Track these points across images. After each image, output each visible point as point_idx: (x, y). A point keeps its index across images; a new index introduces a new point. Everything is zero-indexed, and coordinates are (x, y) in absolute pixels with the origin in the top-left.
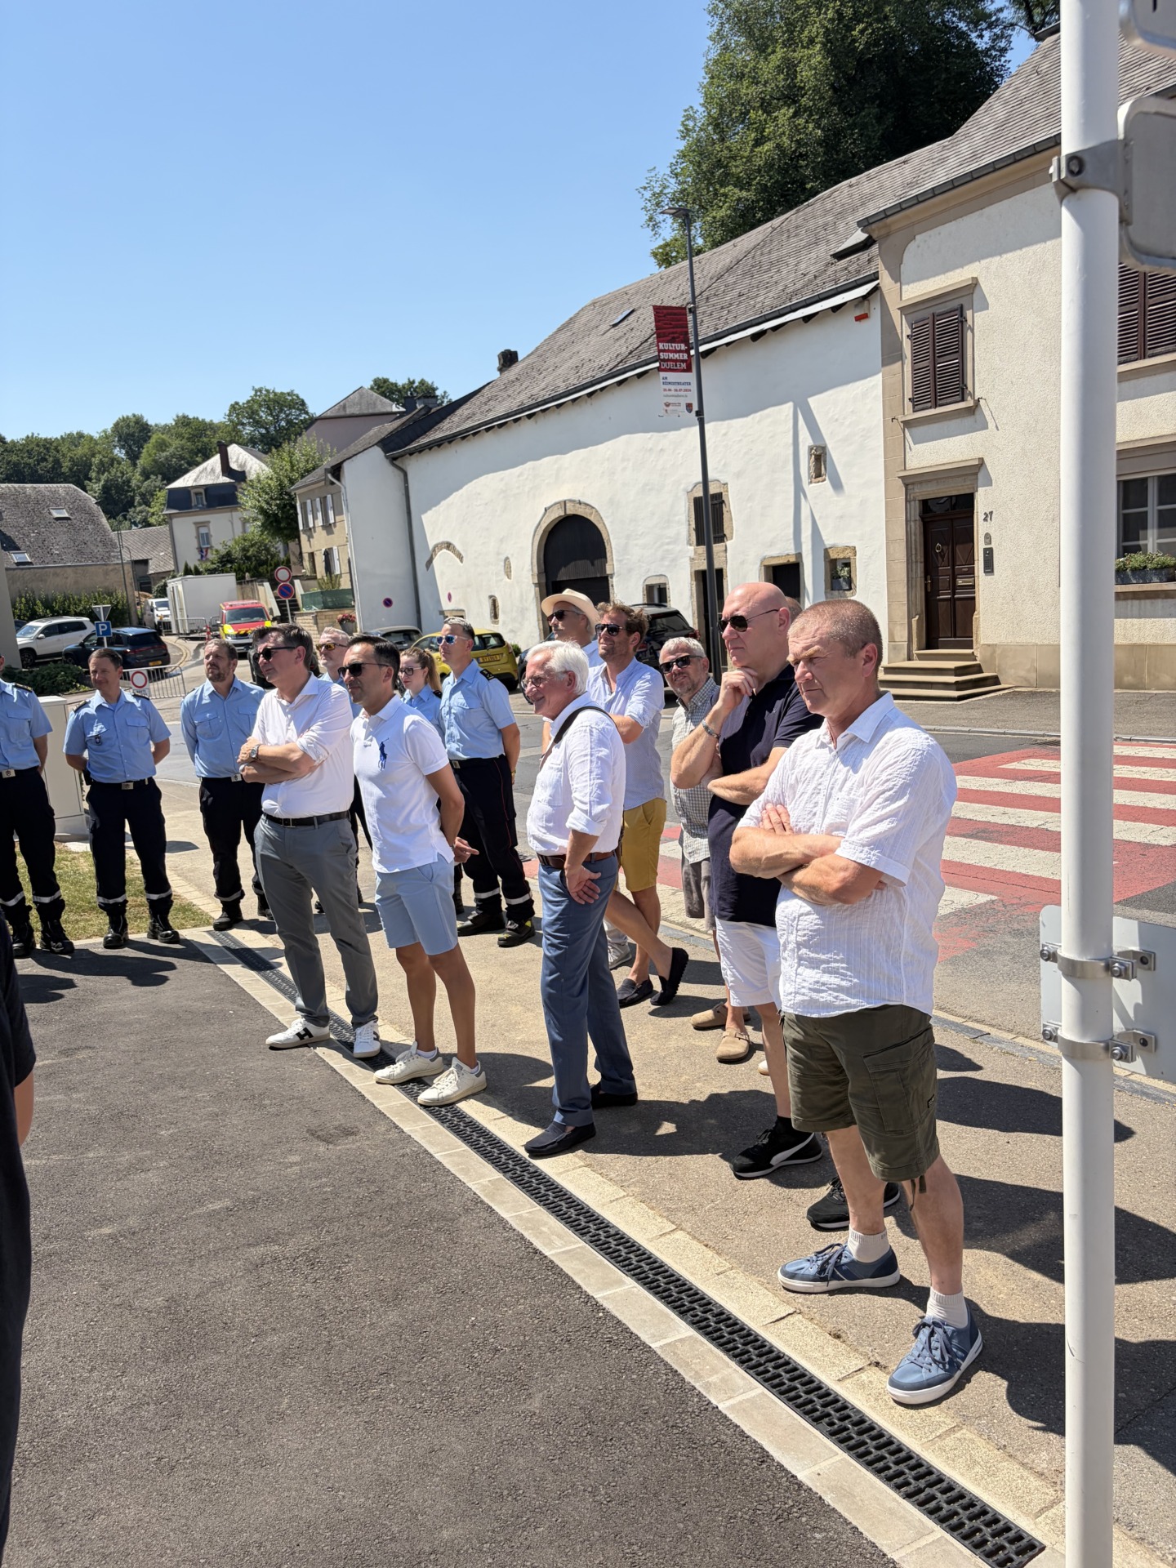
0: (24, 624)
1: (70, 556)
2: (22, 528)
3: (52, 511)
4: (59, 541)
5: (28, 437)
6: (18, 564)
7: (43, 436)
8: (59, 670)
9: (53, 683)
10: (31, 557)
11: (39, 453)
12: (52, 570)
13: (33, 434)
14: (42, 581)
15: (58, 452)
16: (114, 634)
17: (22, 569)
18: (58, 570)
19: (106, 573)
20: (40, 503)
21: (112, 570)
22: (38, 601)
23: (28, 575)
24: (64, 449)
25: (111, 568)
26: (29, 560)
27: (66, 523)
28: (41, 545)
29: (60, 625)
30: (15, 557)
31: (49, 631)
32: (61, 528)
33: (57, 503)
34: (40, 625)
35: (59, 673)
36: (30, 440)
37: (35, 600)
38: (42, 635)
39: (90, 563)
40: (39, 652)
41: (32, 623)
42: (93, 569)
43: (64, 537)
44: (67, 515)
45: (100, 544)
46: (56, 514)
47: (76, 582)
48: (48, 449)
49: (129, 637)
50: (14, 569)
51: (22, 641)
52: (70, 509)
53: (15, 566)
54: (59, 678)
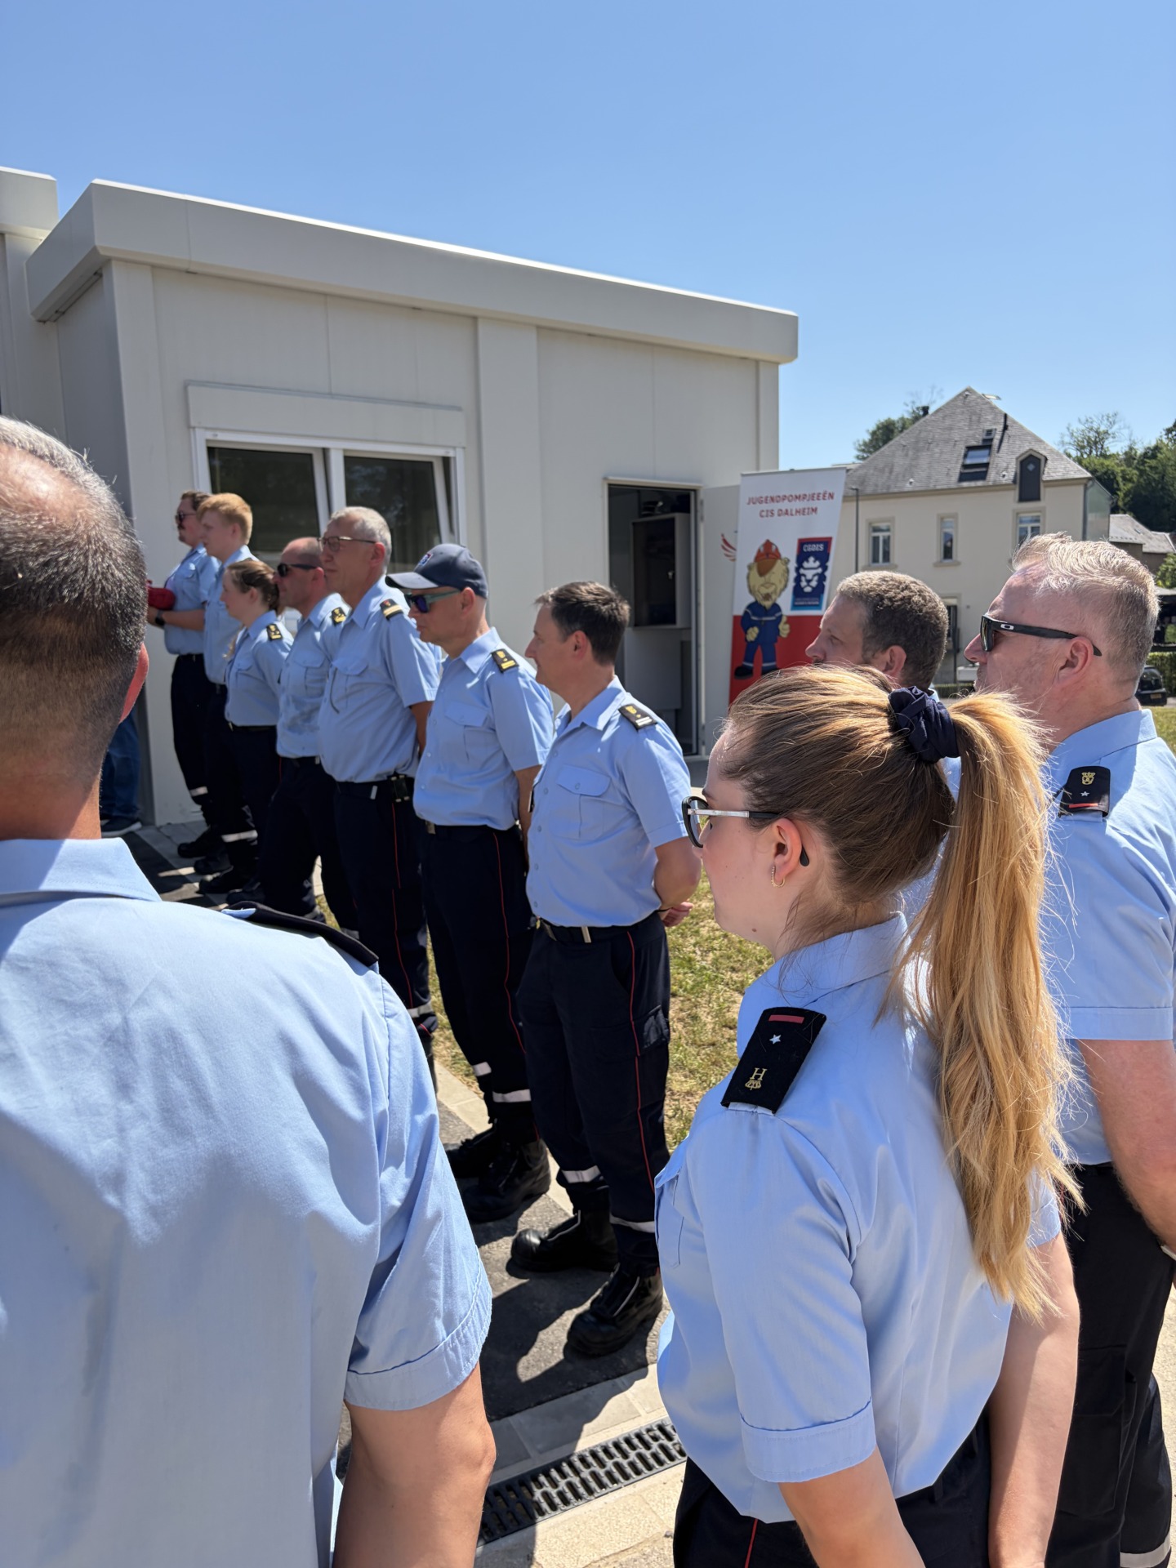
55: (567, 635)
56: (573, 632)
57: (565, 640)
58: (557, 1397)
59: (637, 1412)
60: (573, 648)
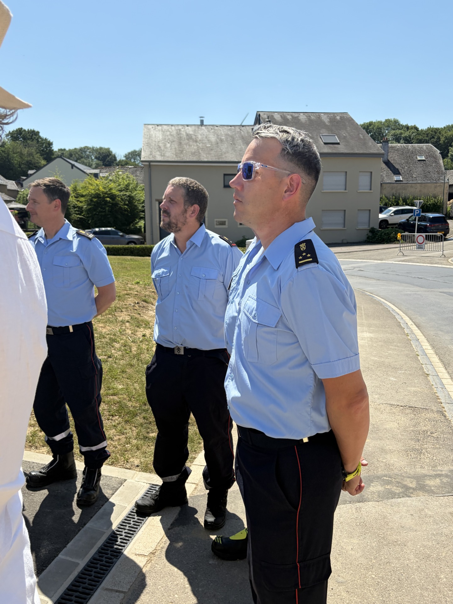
0: (387, 208)
1: (420, 178)
2: (402, 164)
3: (417, 157)
4: (417, 171)
5: (428, 128)
6: (396, 181)
7: (435, 127)
8: (393, 231)
9: (389, 237)
10: (403, 178)
11: (432, 135)
12: (410, 184)
13: (430, 126)
14: (405, 189)
15: (440, 134)
16: (422, 215)
17: (397, 183)
18: (413, 185)
19: (436, 187)
20: (414, 153)
21: (439, 186)
22: (401, 198)
23: (399, 186)
24: (443, 133)
25: (438, 185)
26: (401, 179)
27: (422, 162)
28: (409, 172)
29: (402, 210)
30: (396, 178)
31: (396, 213)
32: (420, 165)
33: (421, 153)
34: (393, 209)
35: (392, 233)
36: (429, 129)
37: (399, 198)
38: (393, 214)
39: (429, 182)
40: (390, 222)
41: (390, 208)
42: (430, 185)
43: (420, 169)
44: (424, 159)
45: (436, 173)
46: (419, 158)
47: (420, 191)
48: (436, 133)
49: (430, 218)
50: (393, 183)
51: (382, 216)
52: (426, 156)
53: (394, 182)
54: (392, 235)
55: (51, 200)
56: (55, 200)
57: (50, 203)
58: (95, 514)
59: (125, 506)
60: (54, 206)
